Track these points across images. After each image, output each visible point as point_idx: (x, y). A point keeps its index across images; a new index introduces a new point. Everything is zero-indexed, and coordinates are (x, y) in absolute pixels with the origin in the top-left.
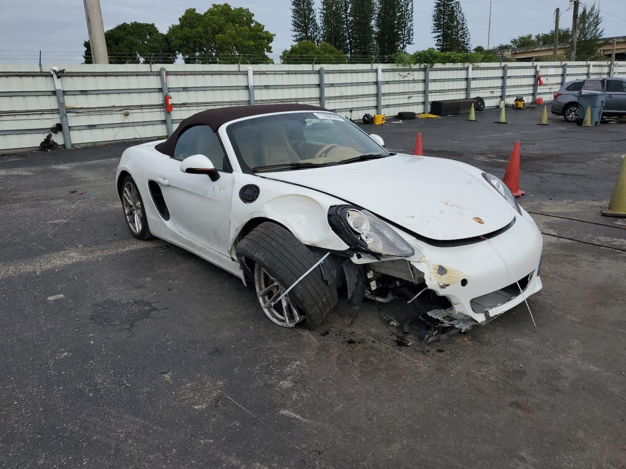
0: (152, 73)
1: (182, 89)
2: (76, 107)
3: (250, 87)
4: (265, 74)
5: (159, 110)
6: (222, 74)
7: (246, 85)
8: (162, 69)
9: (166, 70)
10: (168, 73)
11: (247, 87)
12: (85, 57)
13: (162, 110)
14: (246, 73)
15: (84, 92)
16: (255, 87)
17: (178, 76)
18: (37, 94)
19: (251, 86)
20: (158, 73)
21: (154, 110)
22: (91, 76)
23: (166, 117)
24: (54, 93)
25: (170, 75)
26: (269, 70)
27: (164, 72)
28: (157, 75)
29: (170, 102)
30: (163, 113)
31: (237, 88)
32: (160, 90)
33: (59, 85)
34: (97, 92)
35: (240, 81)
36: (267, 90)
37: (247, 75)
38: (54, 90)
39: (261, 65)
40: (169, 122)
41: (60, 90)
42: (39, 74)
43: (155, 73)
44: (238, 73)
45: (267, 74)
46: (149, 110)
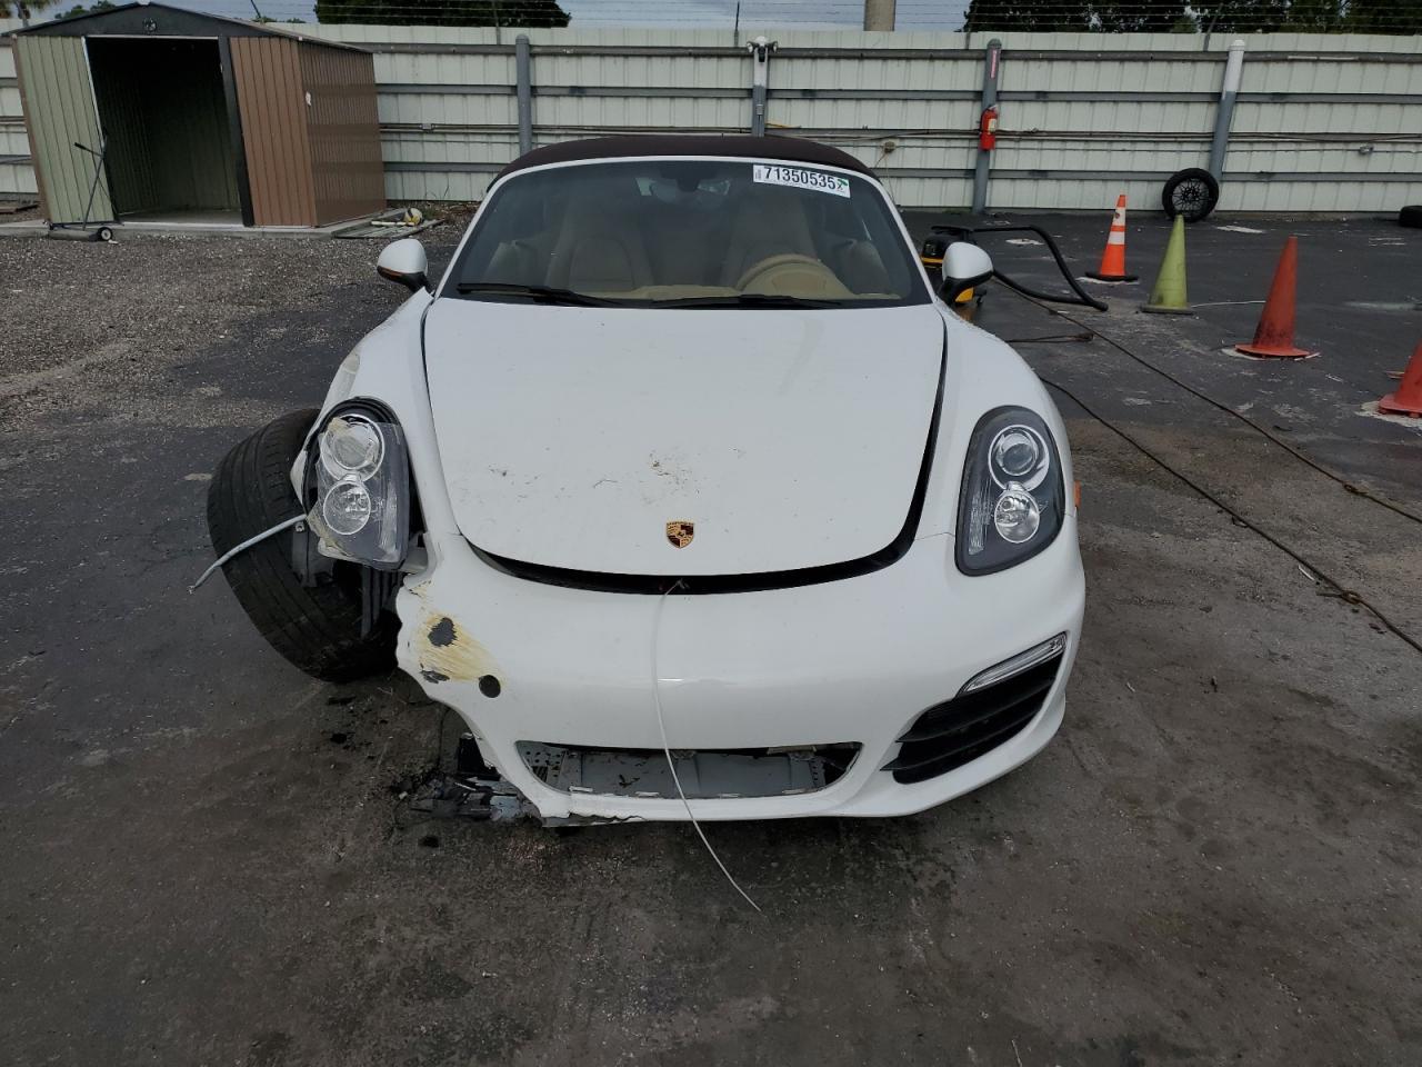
0: (968, 54)
1: (1033, 97)
2: (787, 125)
3: (1224, 97)
4: (1285, 60)
5: (966, 144)
6: (1152, 60)
7: (1215, 90)
8: (994, 44)
9: (1003, 48)
10: (1006, 55)
11: (1216, 98)
12: (967, 17)
13: (974, 144)
14: (1222, 58)
15: (809, 95)
16: (1240, 98)
17: (1032, 64)
18: (718, 94)
19: (1228, 93)
20: (983, 55)
21: (954, 143)
22: (830, 57)
23: (978, 163)
24: (750, 93)
25: (1011, 59)
26: (1300, 49)
27: (995, 52)
28: (978, 59)
29: (992, 126)
30: (974, 153)
31: (1186, 98)
32: (978, 96)
33: (759, 76)
34: (837, 95)
35: (1201, 78)
36: (1277, 107)
37: (1226, 62)
38: (751, 87)
39: (1277, 35)
40: (982, 174)
41: (760, 87)
42: (731, 52)
43: (975, 55)
44: (1201, 57)
45: (1293, 61)
46: (943, 143)
